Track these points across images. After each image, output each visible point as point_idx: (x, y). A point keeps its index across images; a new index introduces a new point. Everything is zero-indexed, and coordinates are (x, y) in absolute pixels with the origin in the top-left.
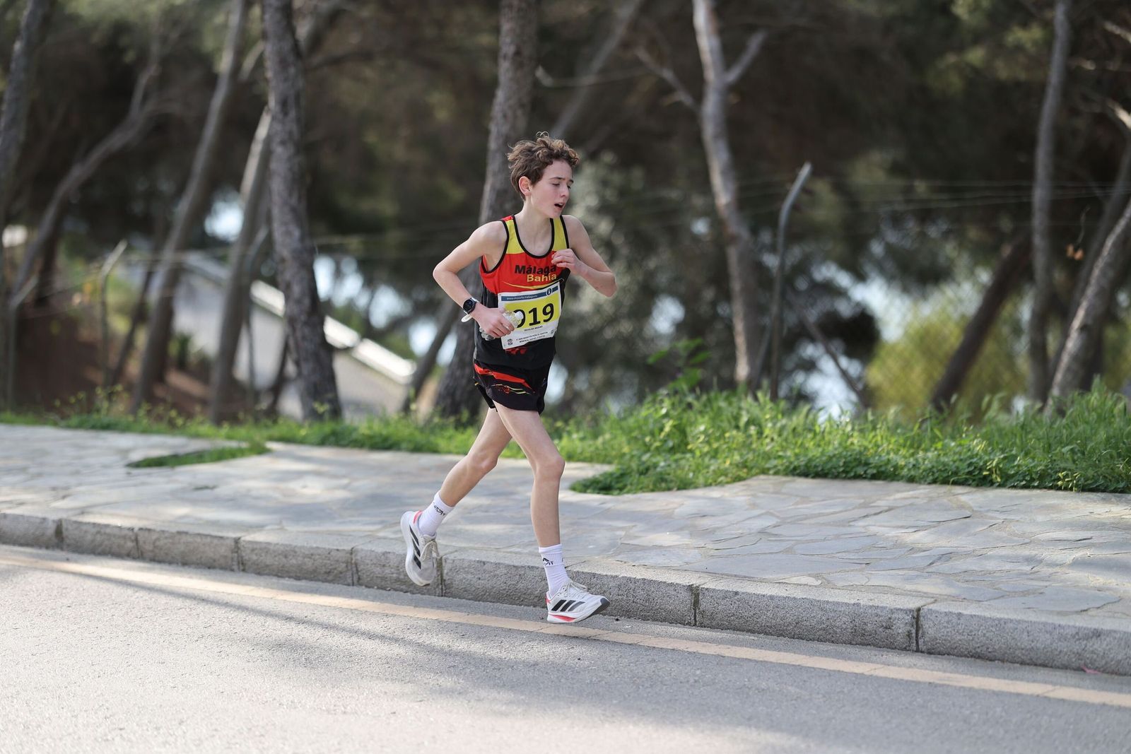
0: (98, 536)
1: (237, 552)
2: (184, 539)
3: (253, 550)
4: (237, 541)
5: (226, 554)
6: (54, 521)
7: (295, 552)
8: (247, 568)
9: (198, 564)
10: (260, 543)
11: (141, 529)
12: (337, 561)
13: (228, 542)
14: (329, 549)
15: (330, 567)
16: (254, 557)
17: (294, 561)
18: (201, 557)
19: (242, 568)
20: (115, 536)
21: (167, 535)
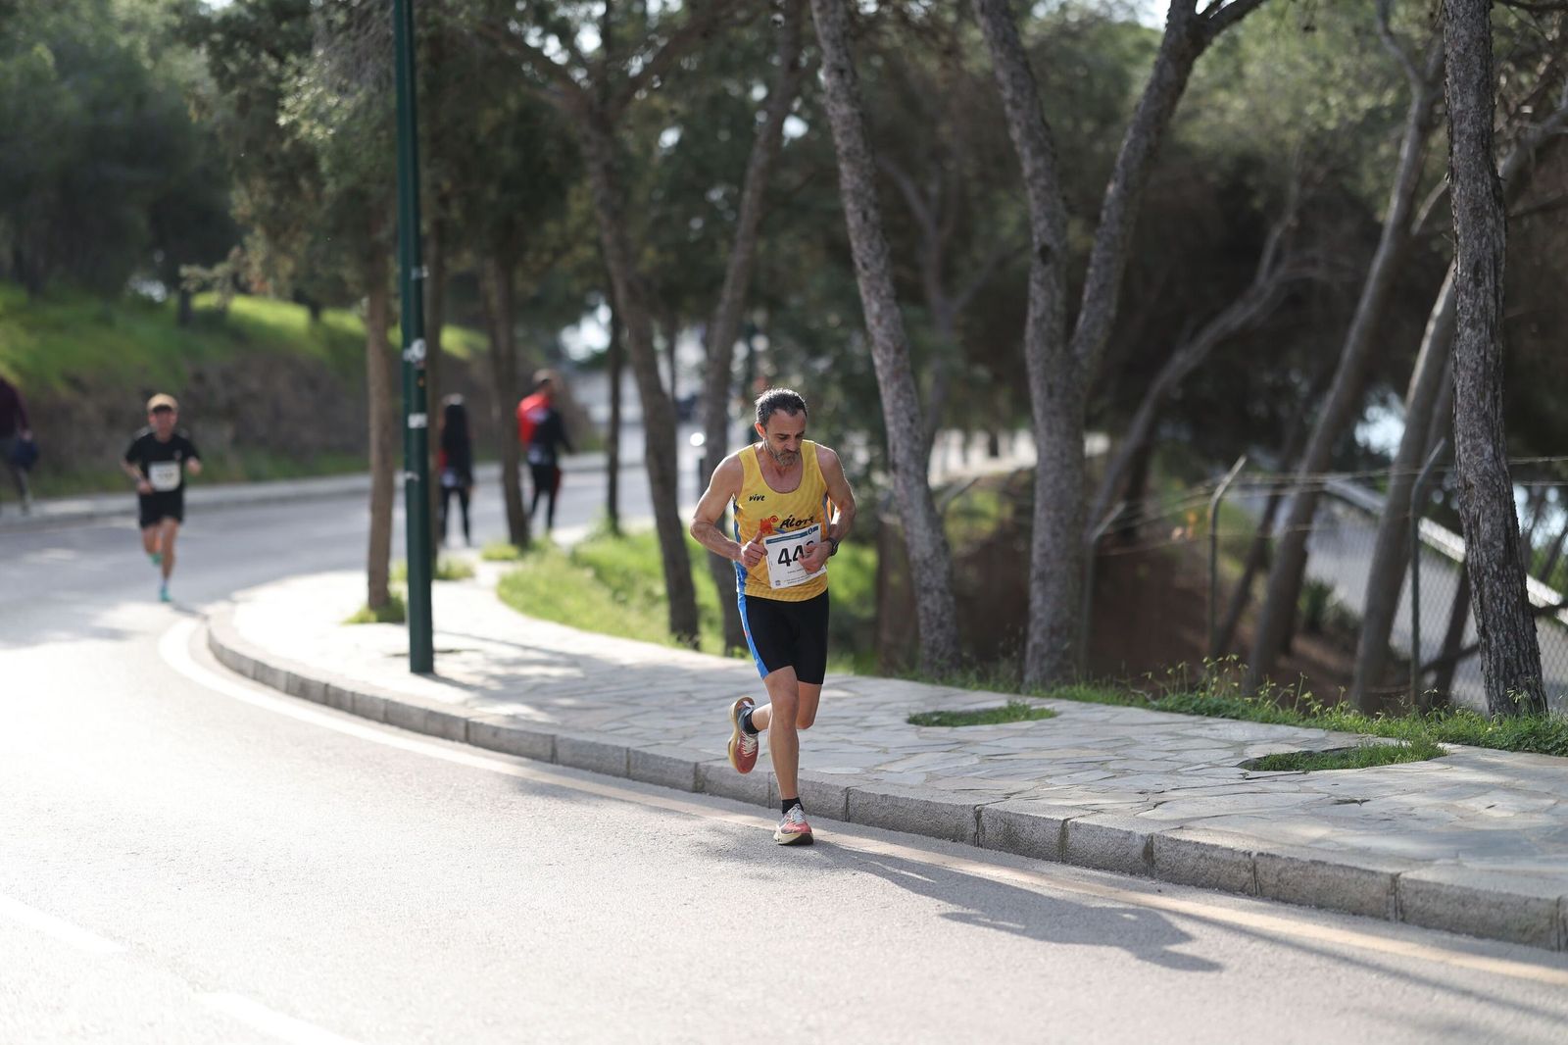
0: (1202, 860)
1: (1394, 894)
2: (1320, 871)
3: (1417, 893)
4: (1395, 878)
5: (1377, 896)
6: (1142, 836)
7: (1477, 899)
8: (1407, 917)
9: (1339, 908)
10: (1428, 883)
11: (1261, 854)
12: (1537, 914)
13: (1382, 879)
14: (1526, 897)
15: (1527, 923)
16: (1419, 903)
17: (1474, 912)
18: (1344, 899)
19: (1400, 916)
20: (1224, 862)
21: (1296, 864)
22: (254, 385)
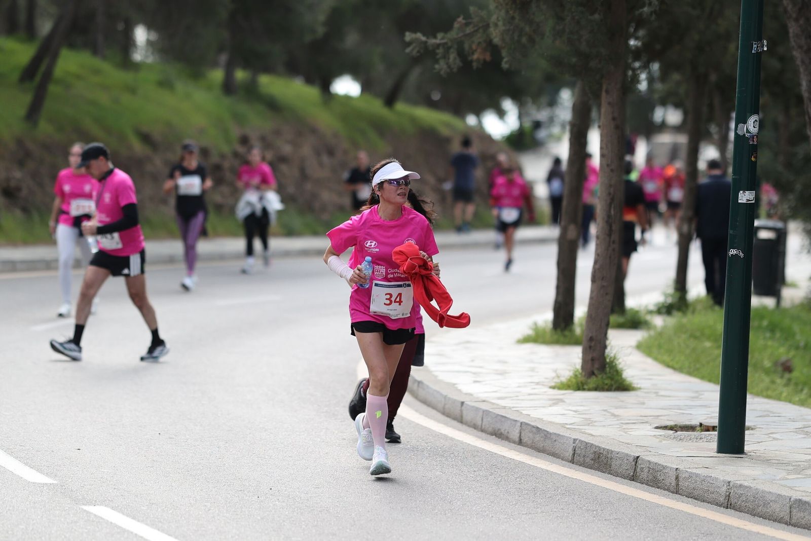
22: (287, 149)
